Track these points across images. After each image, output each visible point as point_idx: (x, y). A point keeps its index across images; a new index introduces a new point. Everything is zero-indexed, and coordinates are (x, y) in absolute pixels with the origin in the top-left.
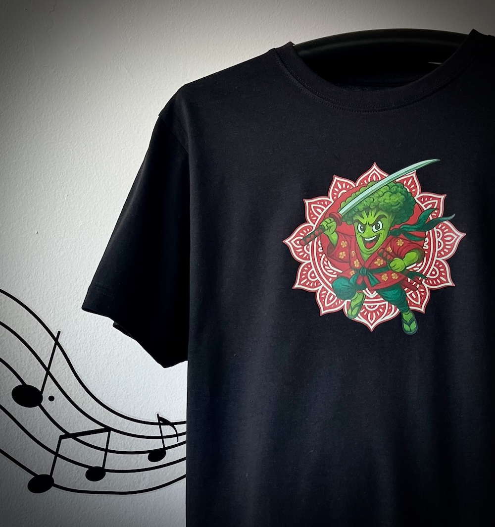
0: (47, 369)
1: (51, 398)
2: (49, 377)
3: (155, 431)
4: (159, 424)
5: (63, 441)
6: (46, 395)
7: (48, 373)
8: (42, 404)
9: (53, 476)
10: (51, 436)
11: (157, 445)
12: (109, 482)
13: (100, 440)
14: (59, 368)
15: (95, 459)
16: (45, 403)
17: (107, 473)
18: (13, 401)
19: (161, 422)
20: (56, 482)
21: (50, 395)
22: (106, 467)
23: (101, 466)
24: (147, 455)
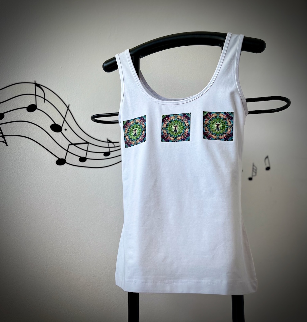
0: (64, 119)
1: (66, 130)
2: (65, 122)
3: (106, 145)
5: (70, 146)
6: (63, 128)
7: (65, 120)
8: (62, 131)
9: (66, 159)
10: (65, 144)
11: (107, 150)
12: (87, 163)
13: (84, 147)
14: (69, 118)
15: (83, 154)
17: (87, 160)
18: (50, 130)
19: (109, 142)
20: (67, 162)
21: (65, 128)
22: (87, 157)
23: (85, 156)
24: (103, 154)
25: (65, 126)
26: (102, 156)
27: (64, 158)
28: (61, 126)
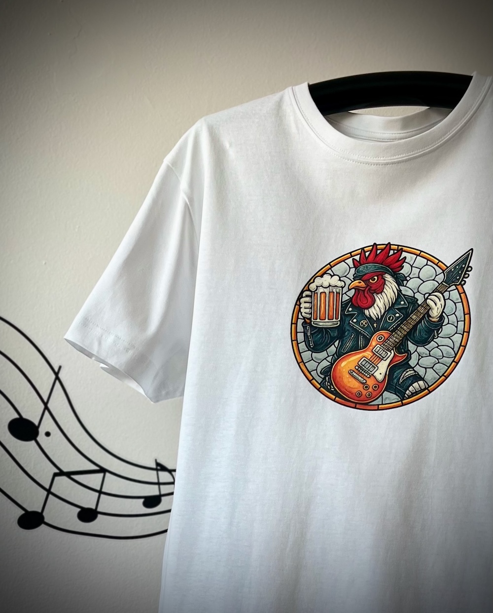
0: (46, 404)
1: (48, 434)
2: (46, 412)
3: (152, 476)
4: (156, 470)
5: (57, 478)
6: (42, 430)
7: (46, 408)
8: (38, 439)
9: (44, 514)
10: (45, 473)
11: (153, 491)
13: (94, 480)
14: (58, 403)
15: (88, 500)
16: (41, 438)
17: (99, 516)
18: (8, 434)
19: (159, 468)
20: (46, 520)
21: (47, 430)
22: (99, 510)
23: (94, 507)
24: (142, 500)
25: (47, 425)
26: (138, 506)
27: (40, 511)
28: (37, 424)
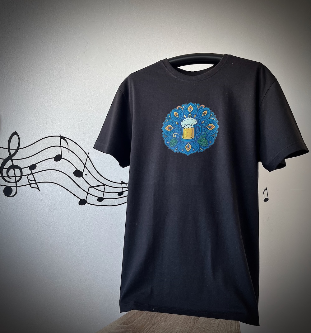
1: (86, 175)
2: (85, 168)
3: (120, 186)
4: (121, 183)
5: (90, 188)
6: (84, 174)
7: (85, 166)
10: (86, 187)
11: (121, 190)
12: (104, 202)
13: (102, 188)
14: (89, 165)
15: (100, 195)
16: (84, 176)
17: (104, 199)
18: (74, 175)
20: (87, 202)
23: (102, 197)
24: (118, 193)
25: (86, 172)
26: (116, 195)
27: (85, 199)
28: (82, 172)
